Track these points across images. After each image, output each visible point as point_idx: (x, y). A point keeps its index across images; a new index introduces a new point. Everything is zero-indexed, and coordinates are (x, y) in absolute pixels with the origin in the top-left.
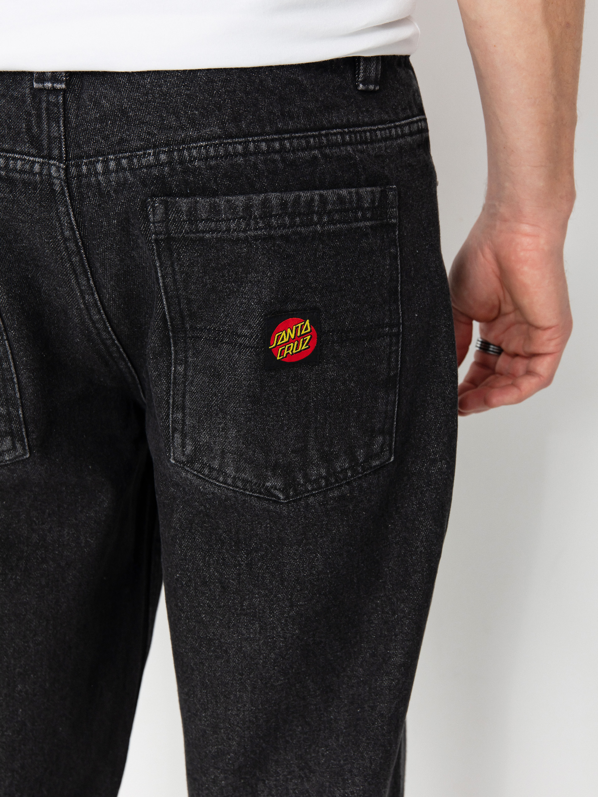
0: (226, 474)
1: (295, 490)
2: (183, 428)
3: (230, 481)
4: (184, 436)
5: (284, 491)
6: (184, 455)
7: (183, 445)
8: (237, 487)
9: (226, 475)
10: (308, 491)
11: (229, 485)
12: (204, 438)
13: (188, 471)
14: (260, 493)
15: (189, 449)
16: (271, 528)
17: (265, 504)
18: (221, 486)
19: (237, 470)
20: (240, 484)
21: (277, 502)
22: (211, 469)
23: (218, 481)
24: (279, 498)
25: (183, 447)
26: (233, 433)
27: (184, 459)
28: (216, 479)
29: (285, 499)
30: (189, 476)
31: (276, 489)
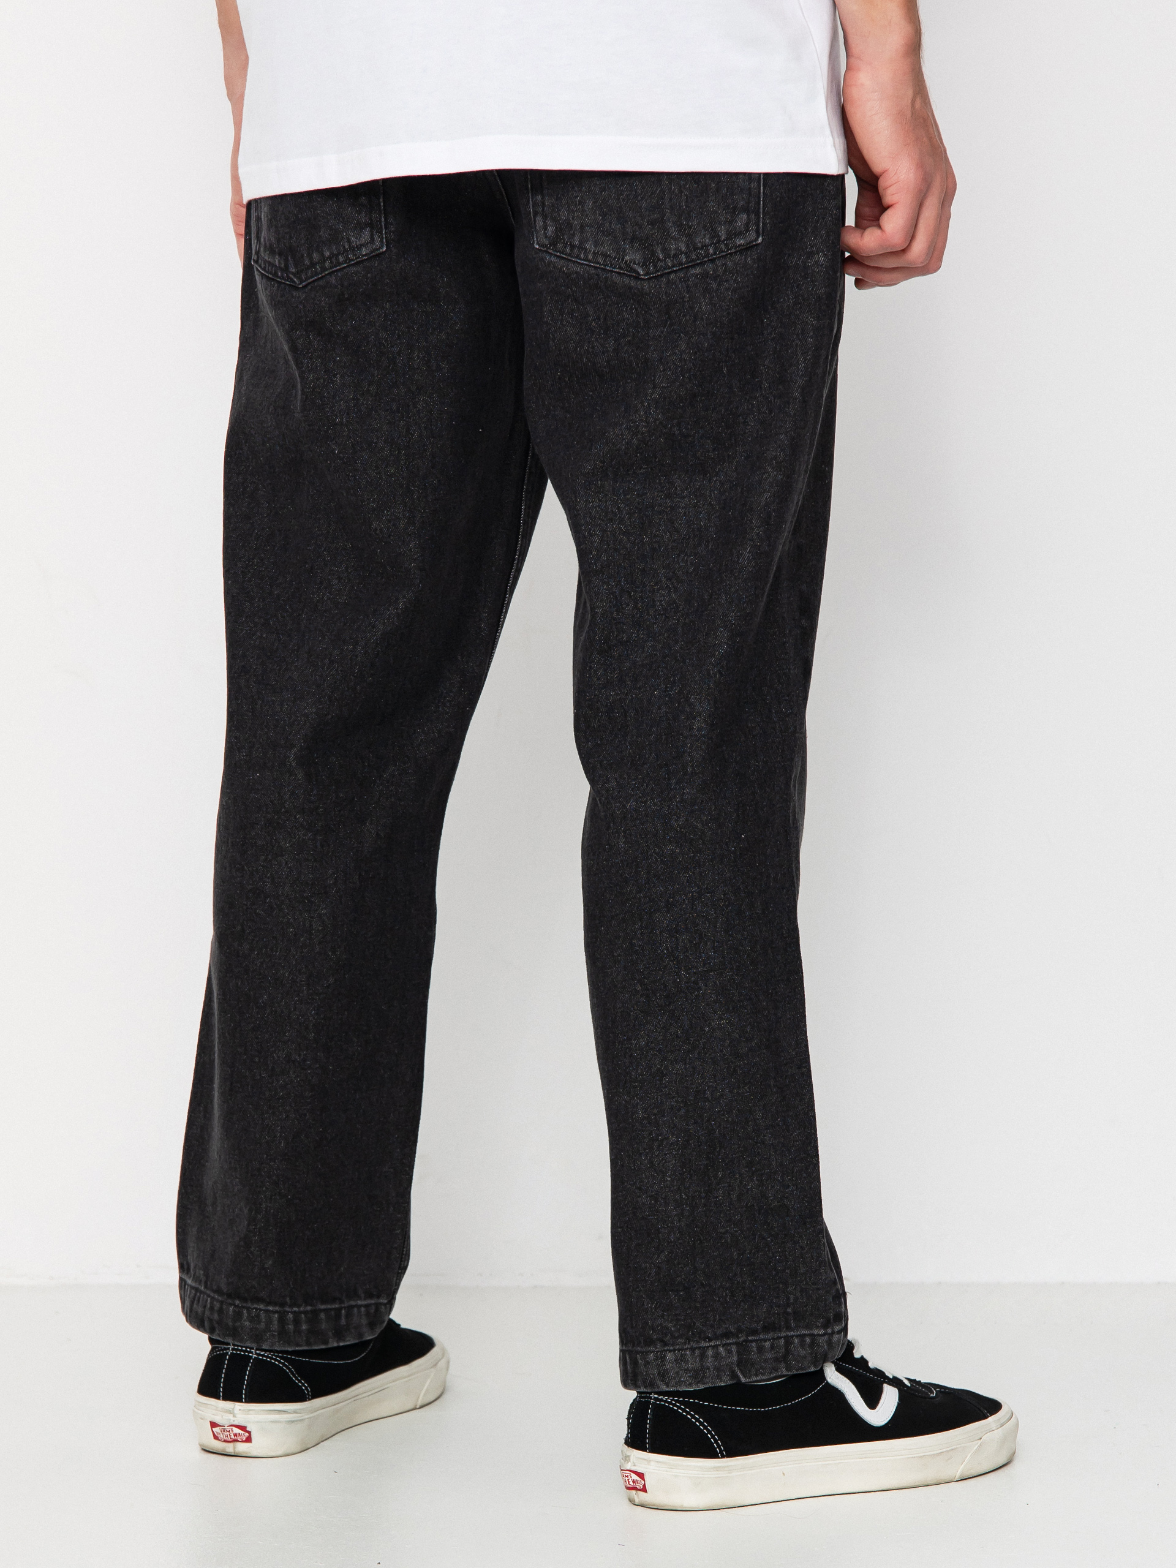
0: (586, 249)
1: (655, 266)
2: (543, 210)
3: (590, 257)
4: (545, 217)
5: (644, 265)
6: (546, 237)
7: (545, 229)
8: (598, 263)
9: (586, 252)
10: (669, 268)
11: (590, 261)
12: (564, 215)
13: (551, 254)
14: (620, 268)
15: (551, 229)
16: (636, 310)
17: (626, 280)
18: (582, 264)
19: (596, 244)
20: (600, 260)
21: (637, 278)
22: (573, 247)
23: (580, 259)
24: (638, 273)
25: (545, 230)
26: (590, 204)
27: (547, 242)
28: (578, 257)
29: (645, 275)
30: (553, 259)
31: (635, 263)
